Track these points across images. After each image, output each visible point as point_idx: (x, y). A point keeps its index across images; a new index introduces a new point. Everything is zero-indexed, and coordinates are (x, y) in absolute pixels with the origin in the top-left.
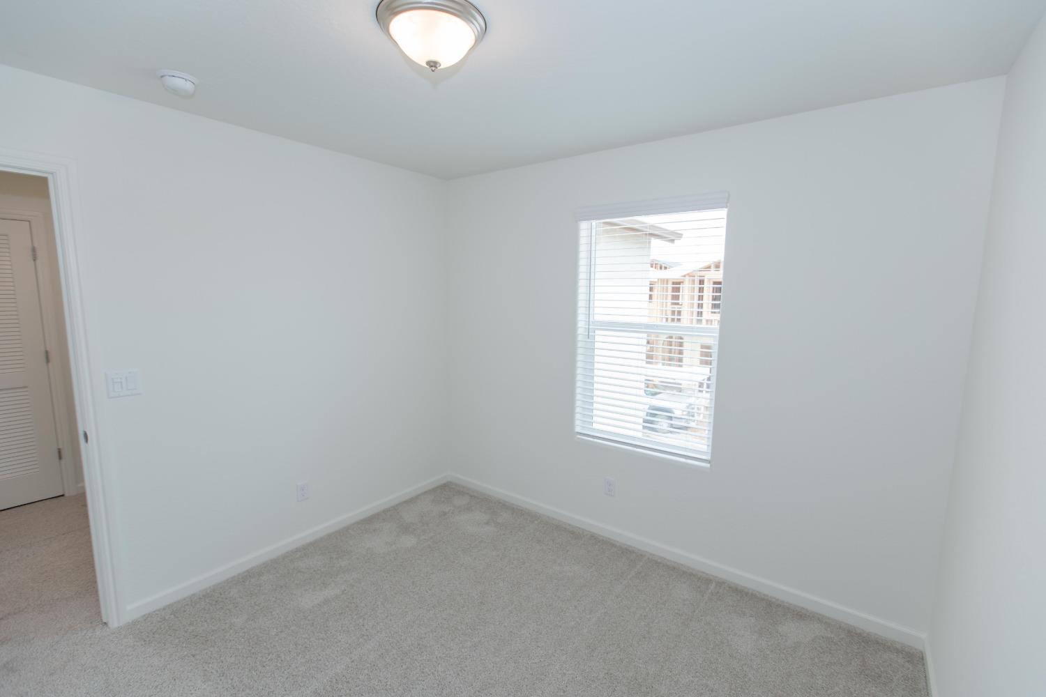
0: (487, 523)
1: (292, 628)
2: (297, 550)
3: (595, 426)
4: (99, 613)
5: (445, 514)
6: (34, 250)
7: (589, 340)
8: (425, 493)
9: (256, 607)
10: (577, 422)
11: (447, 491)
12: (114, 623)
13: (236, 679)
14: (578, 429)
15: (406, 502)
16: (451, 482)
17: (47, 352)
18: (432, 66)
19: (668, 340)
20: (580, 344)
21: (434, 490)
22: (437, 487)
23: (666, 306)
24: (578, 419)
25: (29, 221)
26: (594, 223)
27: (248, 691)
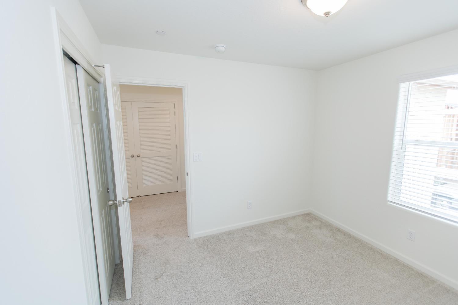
0: (331, 237)
1: (245, 258)
2: (246, 228)
3: (401, 199)
4: (187, 233)
5: (308, 227)
6: (175, 112)
7: (402, 150)
8: (299, 216)
9: (233, 246)
10: (389, 195)
11: (308, 217)
12: (191, 237)
13: (226, 271)
14: (389, 199)
15: (290, 218)
16: (311, 213)
17: (176, 145)
18: (327, 15)
19: (452, 151)
20: (394, 152)
21: (303, 215)
22: (304, 214)
23: (452, 131)
24: (389, 194)
25: (174, 103)
26: (411, 83)
27: (230, 277)
